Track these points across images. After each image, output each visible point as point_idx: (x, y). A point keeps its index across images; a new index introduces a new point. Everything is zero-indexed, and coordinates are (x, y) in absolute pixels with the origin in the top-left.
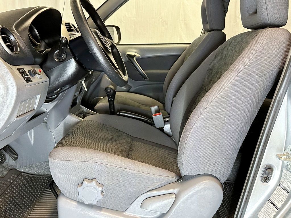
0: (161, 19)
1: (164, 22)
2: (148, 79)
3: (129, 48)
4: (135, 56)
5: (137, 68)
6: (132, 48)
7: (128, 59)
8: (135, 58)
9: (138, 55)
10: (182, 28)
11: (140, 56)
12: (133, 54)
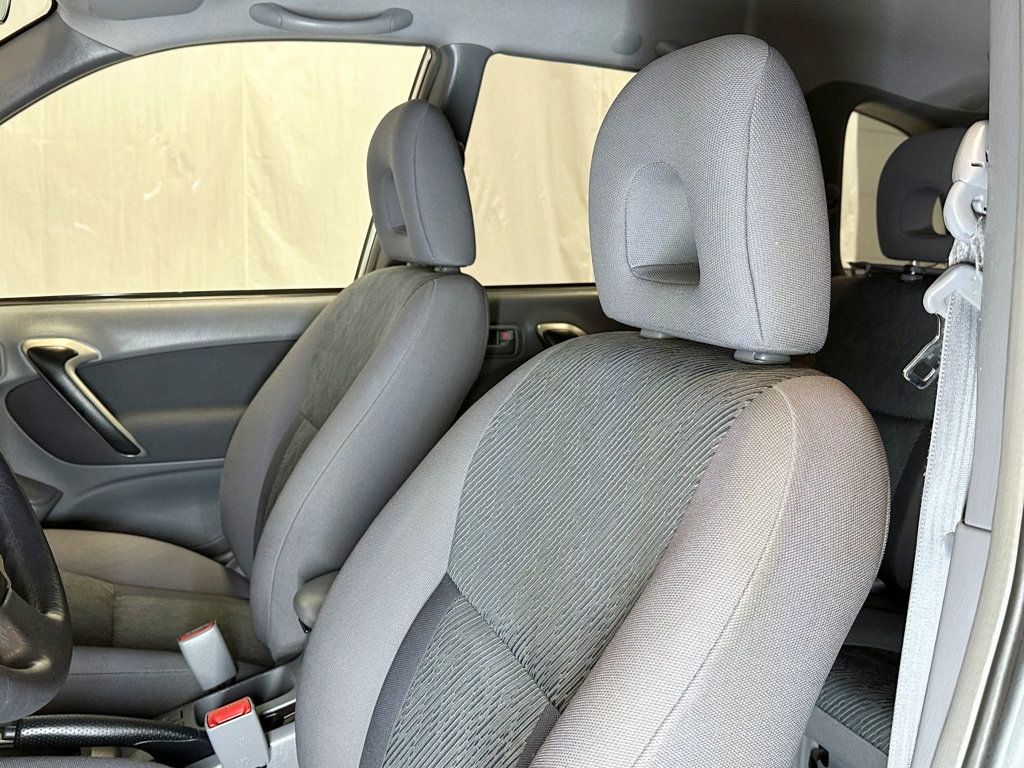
0: (165, 148)
1: (179, 160)
2: (143, 451)
3: (41, 317)
4: (70, 354)
5: (82, 411)
6: (51, 317)
7: (33, 370)
8: (72, 364)
9: (84, 349)
10: (253, 186)
11: (92, 350)
12: (60, 344)
